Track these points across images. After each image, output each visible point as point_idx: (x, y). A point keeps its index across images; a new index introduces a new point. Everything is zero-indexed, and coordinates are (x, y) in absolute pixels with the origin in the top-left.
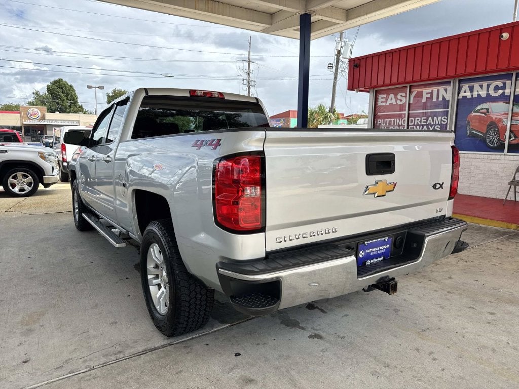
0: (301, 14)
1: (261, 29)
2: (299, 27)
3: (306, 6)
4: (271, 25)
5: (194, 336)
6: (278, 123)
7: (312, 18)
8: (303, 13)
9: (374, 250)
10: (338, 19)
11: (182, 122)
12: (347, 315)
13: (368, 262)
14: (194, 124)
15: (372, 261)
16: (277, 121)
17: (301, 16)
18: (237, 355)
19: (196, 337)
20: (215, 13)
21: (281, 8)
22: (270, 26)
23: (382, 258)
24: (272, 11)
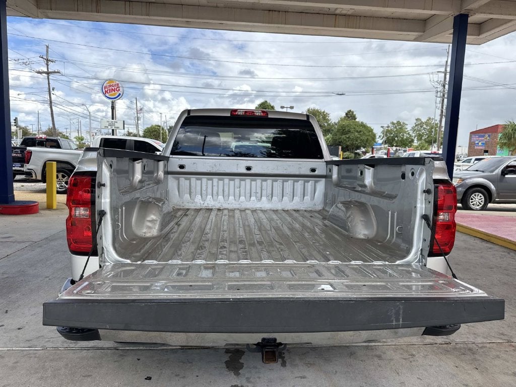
0: (454, 16)
1: (413, 37)
2: (452, 31)
3: (461, 5)
4: (424, 32)
5: (141, 348)
6: (480, 139)
7: (469, 19)
8: (457, 13)
10: (510, 15)
11: (366, 138)
12: (304, 377)
14: (382, 139)
16: (479, 137)
17: (454, 17)
18: (149, 378)
19: (142, 350)
20: (356, 28)
21: (433, 12)
22: (422, 33)
24: (425, 17)
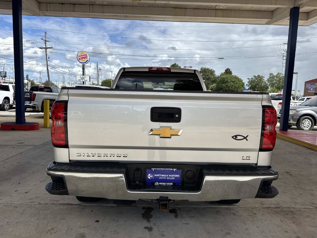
0: (290, 8)
1: (265, 22)
2: (289, 18)
3: (294, 2)
5: (94, 205)
6: (312, 86)
8: (292, 7)
9: (163, 176)
11: (238, 85)
12: (188, 224)
13: (157, 184)
14: (248, 86)
15: (160, 184)
16: (311, 85)
18: (98, 221)
19: (94, 206)
20: (229, 17)
21: (277, 6)
22: (271, 20)
23: (172, 184)
24: (272, 9)
